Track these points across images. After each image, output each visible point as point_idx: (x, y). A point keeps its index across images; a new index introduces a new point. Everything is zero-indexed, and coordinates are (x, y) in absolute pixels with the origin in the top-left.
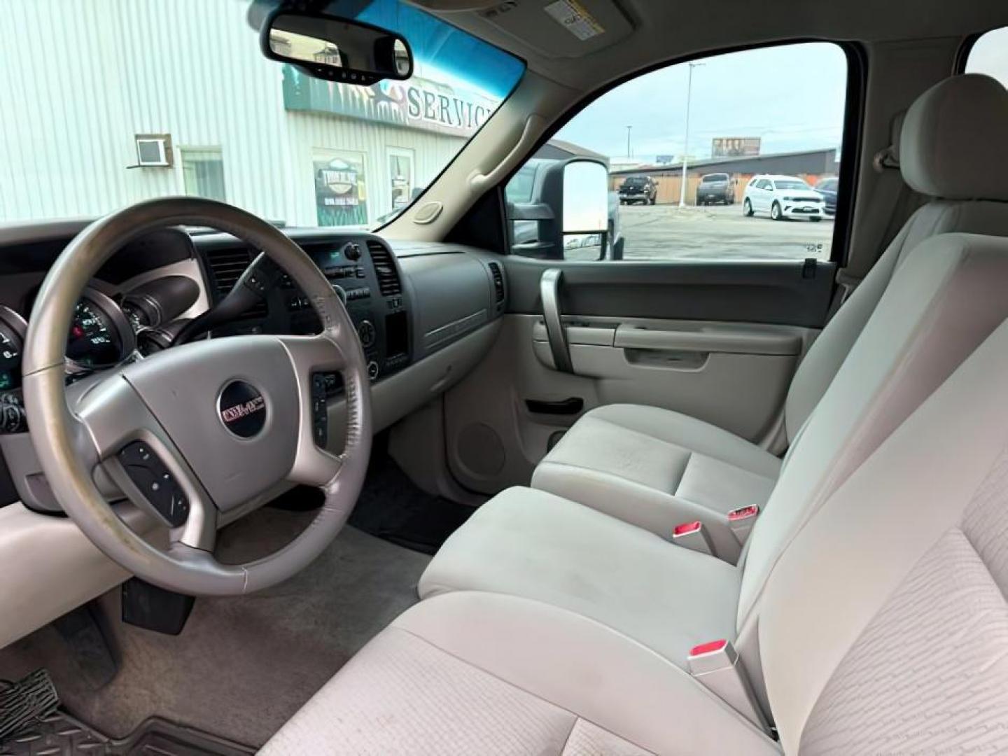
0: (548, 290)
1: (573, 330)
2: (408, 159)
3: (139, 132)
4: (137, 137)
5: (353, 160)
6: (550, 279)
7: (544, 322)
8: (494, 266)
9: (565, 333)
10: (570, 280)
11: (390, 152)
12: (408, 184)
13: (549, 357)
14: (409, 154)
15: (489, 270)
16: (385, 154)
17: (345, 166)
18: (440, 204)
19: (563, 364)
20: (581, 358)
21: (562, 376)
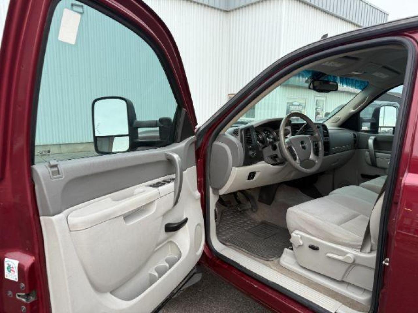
0: (371, 142)
1: (378, 154)
2: (323, 100)
3: (230, 93)
4: (229, 95)
5: (301, 102)
6: (372, 139)
7: (369, 151)
8: (354, 135)
9: (375, 154)
10: (378, 139)
11: (316, 98)
12: (323, 110)
13: (369, 161)
14: (324, 99)
15: (353, 135)
16: (315, 99)
17: (298, 104)
18: (339, 117)
19: (374, 164)
20: (380, 162)
21: (374, 168)
